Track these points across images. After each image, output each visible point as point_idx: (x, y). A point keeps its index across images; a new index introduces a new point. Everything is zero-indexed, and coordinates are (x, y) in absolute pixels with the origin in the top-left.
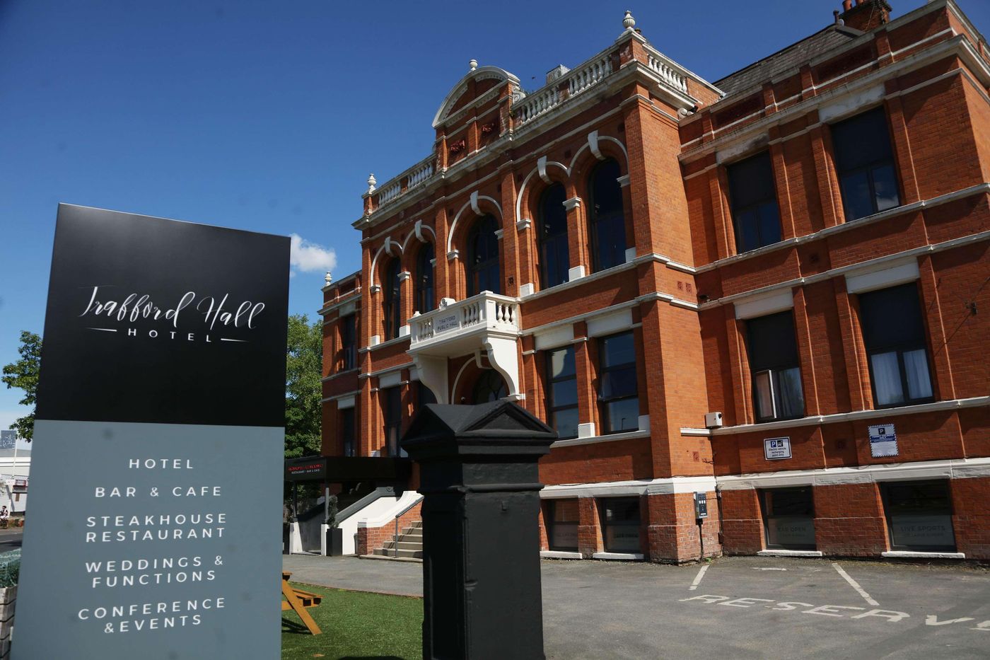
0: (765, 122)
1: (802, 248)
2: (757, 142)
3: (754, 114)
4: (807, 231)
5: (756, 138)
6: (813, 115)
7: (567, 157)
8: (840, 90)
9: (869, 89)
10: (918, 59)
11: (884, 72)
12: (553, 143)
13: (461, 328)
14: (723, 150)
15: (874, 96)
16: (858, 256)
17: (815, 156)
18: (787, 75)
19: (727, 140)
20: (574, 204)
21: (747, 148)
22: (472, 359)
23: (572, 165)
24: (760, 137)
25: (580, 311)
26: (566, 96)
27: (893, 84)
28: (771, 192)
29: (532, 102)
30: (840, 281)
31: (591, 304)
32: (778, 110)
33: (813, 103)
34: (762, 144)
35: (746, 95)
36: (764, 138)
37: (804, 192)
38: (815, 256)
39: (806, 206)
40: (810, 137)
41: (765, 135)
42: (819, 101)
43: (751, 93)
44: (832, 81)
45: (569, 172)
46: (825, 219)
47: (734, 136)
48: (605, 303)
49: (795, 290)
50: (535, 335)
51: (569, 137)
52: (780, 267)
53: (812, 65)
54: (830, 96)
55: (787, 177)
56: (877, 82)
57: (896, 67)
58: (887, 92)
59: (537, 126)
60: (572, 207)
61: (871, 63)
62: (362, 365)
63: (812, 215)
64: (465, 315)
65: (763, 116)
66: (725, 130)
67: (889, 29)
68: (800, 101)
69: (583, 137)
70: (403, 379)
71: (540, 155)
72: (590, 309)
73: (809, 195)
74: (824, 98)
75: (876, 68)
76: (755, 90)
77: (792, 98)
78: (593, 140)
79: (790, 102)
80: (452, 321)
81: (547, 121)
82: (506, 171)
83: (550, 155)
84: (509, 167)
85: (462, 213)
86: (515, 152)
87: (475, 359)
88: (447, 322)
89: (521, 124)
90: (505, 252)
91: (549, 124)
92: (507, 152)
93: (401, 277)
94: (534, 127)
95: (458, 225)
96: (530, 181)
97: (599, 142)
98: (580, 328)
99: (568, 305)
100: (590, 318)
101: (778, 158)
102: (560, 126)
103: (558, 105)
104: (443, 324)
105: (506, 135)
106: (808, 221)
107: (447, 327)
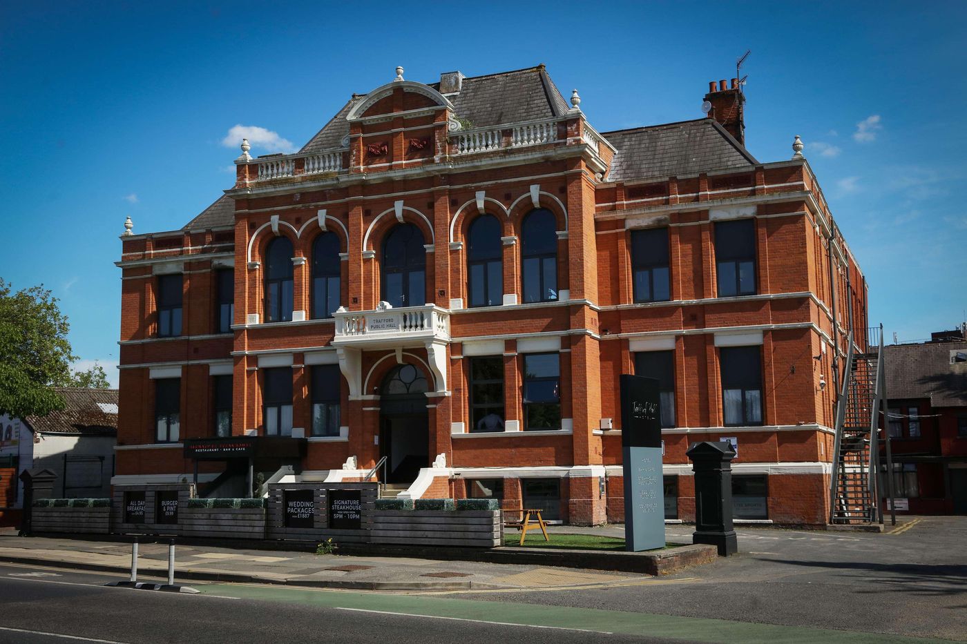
0: (666, 208)
1: (686, 308)
2: (659, 221)
3: (660, 198)
4: (690, 297)
5: (659, 217)
6: (703, 214)
7: (508, 198)
8: (727, 202)
9: (747, 206)
10: (782, 197)
11: (759, 199)
12: (494, 182)
13: (401, 331)
14: (632, 219)
15: (749, 212)
16: (724, 322)
17: (703, 244)
18: (689, 176)
19: (637, 213)
20: (512, 241)
21: (651, 223)
22: (393, 354)
23: (512, 207)
24: (663, 217)
25: (512, 331)
26: (509, 144)
27: (763, 208)
28: (666, 261)
29: (471, 135)
30: (710, 338)
31: (523, 327)
32: (679, 202)
33: (706, 205)
34: (664, 223)
35: (655, 181)
36: (665, 219)
37: (691, 268)
38: (695, 315)
39: (692, 279)
40: (700, 229)
41: (666, 216)
42: (711, 205)
43: (660, 180)
44: (721, 191)
45: (508, 213)
46: (705, 292)
47: (643, 212)
48: (537, 329)
49: (678, 337)
50: (464, 343)
51: (510, 183)
52: (668, 319)
53: (708, 174)
54: (720, 204)
55: (681, 252)
56: (753, 204)
57: (767, 198)
58: (759, 212)
59: (479, 164)
60: (509, 243)
61: (751, 188)
62: (235, 342)
63: (695, 286)
64: (405, 320)
65: (667, 202)
66: (635, 203)
67: (765, 167)
68: (697, 199)
69: (526, 186)
70: (295, 362)
71: (479, 189)
72: (522, 331)
73: (695, 271)
74: (715, 204)
75: (753, 193)
76: (663, 180)
77: (691, 195)
78: (535, 192)
79: (688, 198)
80: (389, 323)
81: (490, 162)
82: (441, 193)
83: (489, 192)
84: (445, 190)
85: (383, 216)
86: (450, 178)
87: (395, 356)
88: (383, 323)
89: (457, 153)
90: (437, 267)
91: (492, 165)
92: (442, 175)
93: (295, 261)
94: (477, 163)
95: (376, 227)
96: (465, 208)
97: (541, 196)
98: (511, 345)
99: (500, 324)
100: (520, 338)
101: (675, 238)
102: (500, 169)
103: (500, 149)
104: (378, 324)
105: (443, 160)
106: (692, 290)
107: (383, 327)
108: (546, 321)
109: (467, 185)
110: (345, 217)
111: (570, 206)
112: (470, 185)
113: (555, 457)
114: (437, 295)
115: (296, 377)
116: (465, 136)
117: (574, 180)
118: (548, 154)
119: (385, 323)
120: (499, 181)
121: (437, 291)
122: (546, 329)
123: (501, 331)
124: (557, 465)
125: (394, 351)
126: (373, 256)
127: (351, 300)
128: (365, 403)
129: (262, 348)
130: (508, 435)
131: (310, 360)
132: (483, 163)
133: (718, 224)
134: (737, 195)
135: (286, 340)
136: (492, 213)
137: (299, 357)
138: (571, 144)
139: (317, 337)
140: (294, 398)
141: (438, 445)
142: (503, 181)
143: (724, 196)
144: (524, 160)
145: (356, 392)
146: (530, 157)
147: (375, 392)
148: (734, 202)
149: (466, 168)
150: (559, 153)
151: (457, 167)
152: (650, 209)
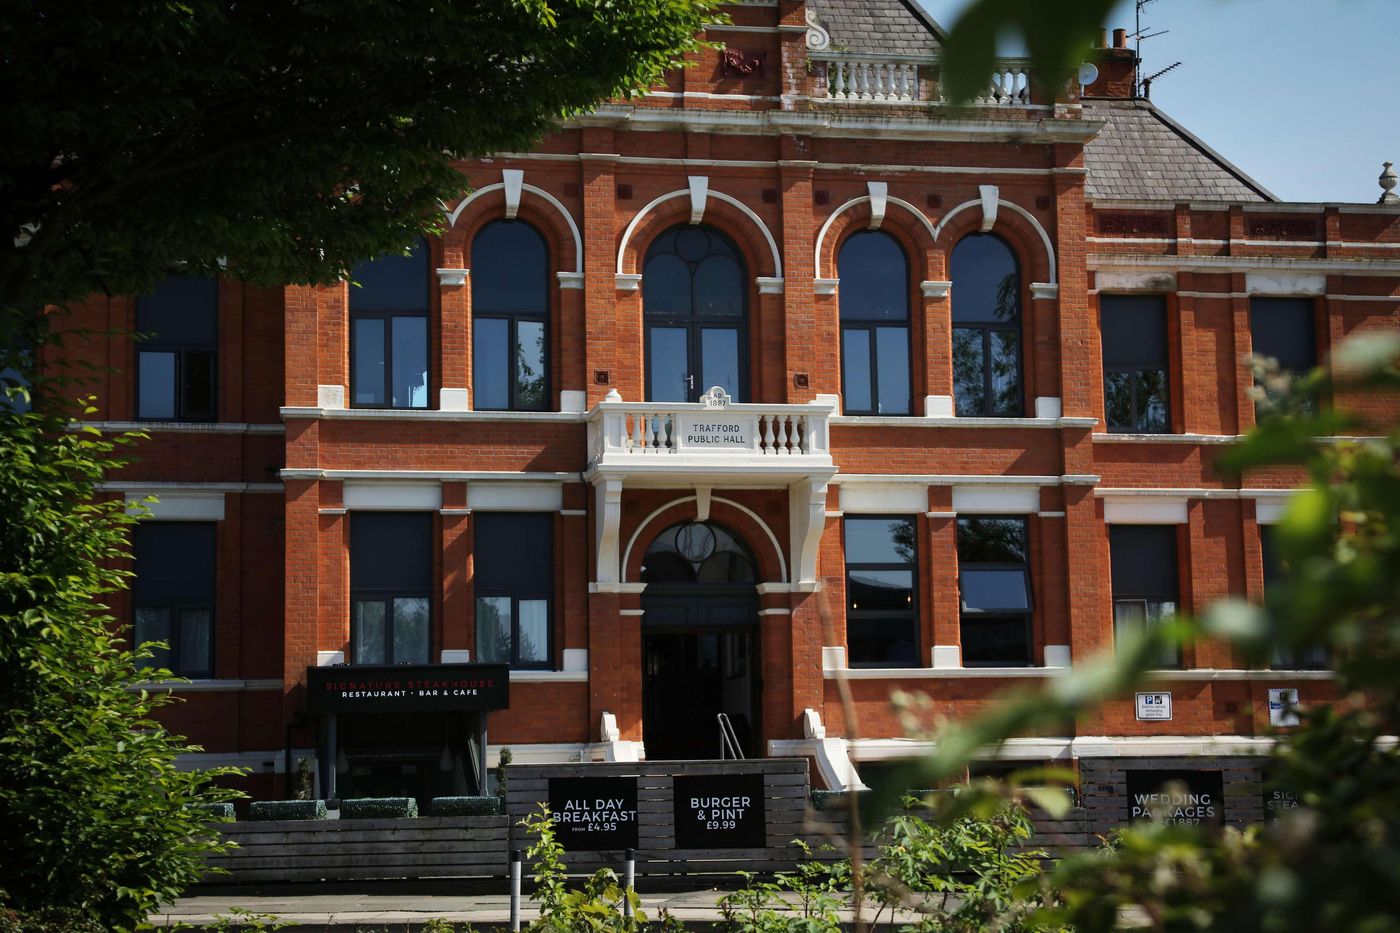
0: (1171, 261)
1: (1208, 450)
2: (1157, 282)
3: (1159, 241)
4: (1212, 429)
5: (1157, 276)
6: (1234, 281)
7: (934, 204)
8: (1283, 264)
9: (1309, 274)
10: (1372, 267)
11: (1334, 265)
12: (907, 168)
13: (756, 453)
14: (1107, 272)
15: (1313, 286)
16: (1274, 481)
17: (1236, 334)
18: (1212, 207)
19: (1122, 262)
20: (940, 291)
21: (1141, 285)
22: (692, 499)
23: (943, 223)
24: (1162, 277)
25: (946, 468)
26: (934, 96)
27: (1335, 282)
28: (1166, 354)
29: (851, 65)
30: (1248, 507)
31: (967, 463)
32: (1197, 255)
33: (1246, 265)
34: (1164, 288)
35: (1150, 206)
36: (1167, 282)
37: (1214, 376)
38: (1220, 465)
39: (1216, 396)
40: (1231, 306)
41: (1170, 276)
42: (1254, 265)
43: (1158, 207)
44: (1267, 243)
45: (936, 233)
46: (1240, 422)
47: (1133, 263)
48: (992, 469)
49: (1192, 503)
50: (842, 486)
51: (941, 174)
52: (1175, 466)
53: (1245, 208)
54: (1269, 265)
55: (1197, 346)
56: (1321, 272)
57: (1350, 266)
58: (1329, 289)
59: (883, 126)
60: (937, 294)
61: (1316, 244)
62: (289, 445)
63: (1222, 409)
64: (763, 431)
65: (1173, 250)
66: (1112, 244)
67: (1341, 210)
68: (1226, 251)
69: (972, 186)
70: (444, 502)
71: (876, 177)
72: (965, 470)
73: (1221, 382)
74: (1262, 265)
75: (1322, 253)
76: (1165, 207)
77: (1213, 242)
78: (990, 200)
79: (1210, 247)
80: (729, 434)
81: (907, 127)
82: (799, 174)
83: (895, 186)
84: (806, 169)
85: (659, 206)
86: (816, 145)
87: (695, 502)
88: (715, 433)
89: (825, 96)
90: (789, 326)
91: (906, 133)
92: (800, 138)
93: (446, 276)
94: (879, 125)
95: (644, 225)
96: (845, 213)
97: (1001, 208)
98: (940, 495)
99: (919, 453)
100: (957, 484)
101: (1187, 317)
102: (919, 142)
103: (917, 103)
104: (704, 434)
105: (801, 107)
106: (1215, 417)
107: (715, 440)
108: (1013, 455)
109: (852, 166)
110: (574, 194)
111: (1062, 237)
112: (858, 166)
114: (790, 384)
115: (450, 536)
116: (841, 65)
117: (1069, 187)
118: (1024, 130)
119: (722, 434)
120: (918, 168)
121: (790, 375)
122: (1013, 470)
123: (921, 467)
125: (692, 492)
126: (636, 287)
127: (591, 376)
128: (625, 600)
129: (359, 465)
130: (942, 675)
131: (481, 500)
132: (892, 127)
133: (1259, 301)
134: (1295, 252)
135: (425, 450)
136: (899, 232)
137: (454, 491)
138: (1062, 116)
139: (504, 451)
140: (446, 584)
141: (797, 692)
142: (927, 169)
143: (1275, 254)
144: (972, 134)
145: (610, 576)
146: (988, 129)
147: (642, 578)
148: (1293, 266)
149: (855, 131)
150: (1030, 129)
151: (836, 125)
152: (1147, 258)
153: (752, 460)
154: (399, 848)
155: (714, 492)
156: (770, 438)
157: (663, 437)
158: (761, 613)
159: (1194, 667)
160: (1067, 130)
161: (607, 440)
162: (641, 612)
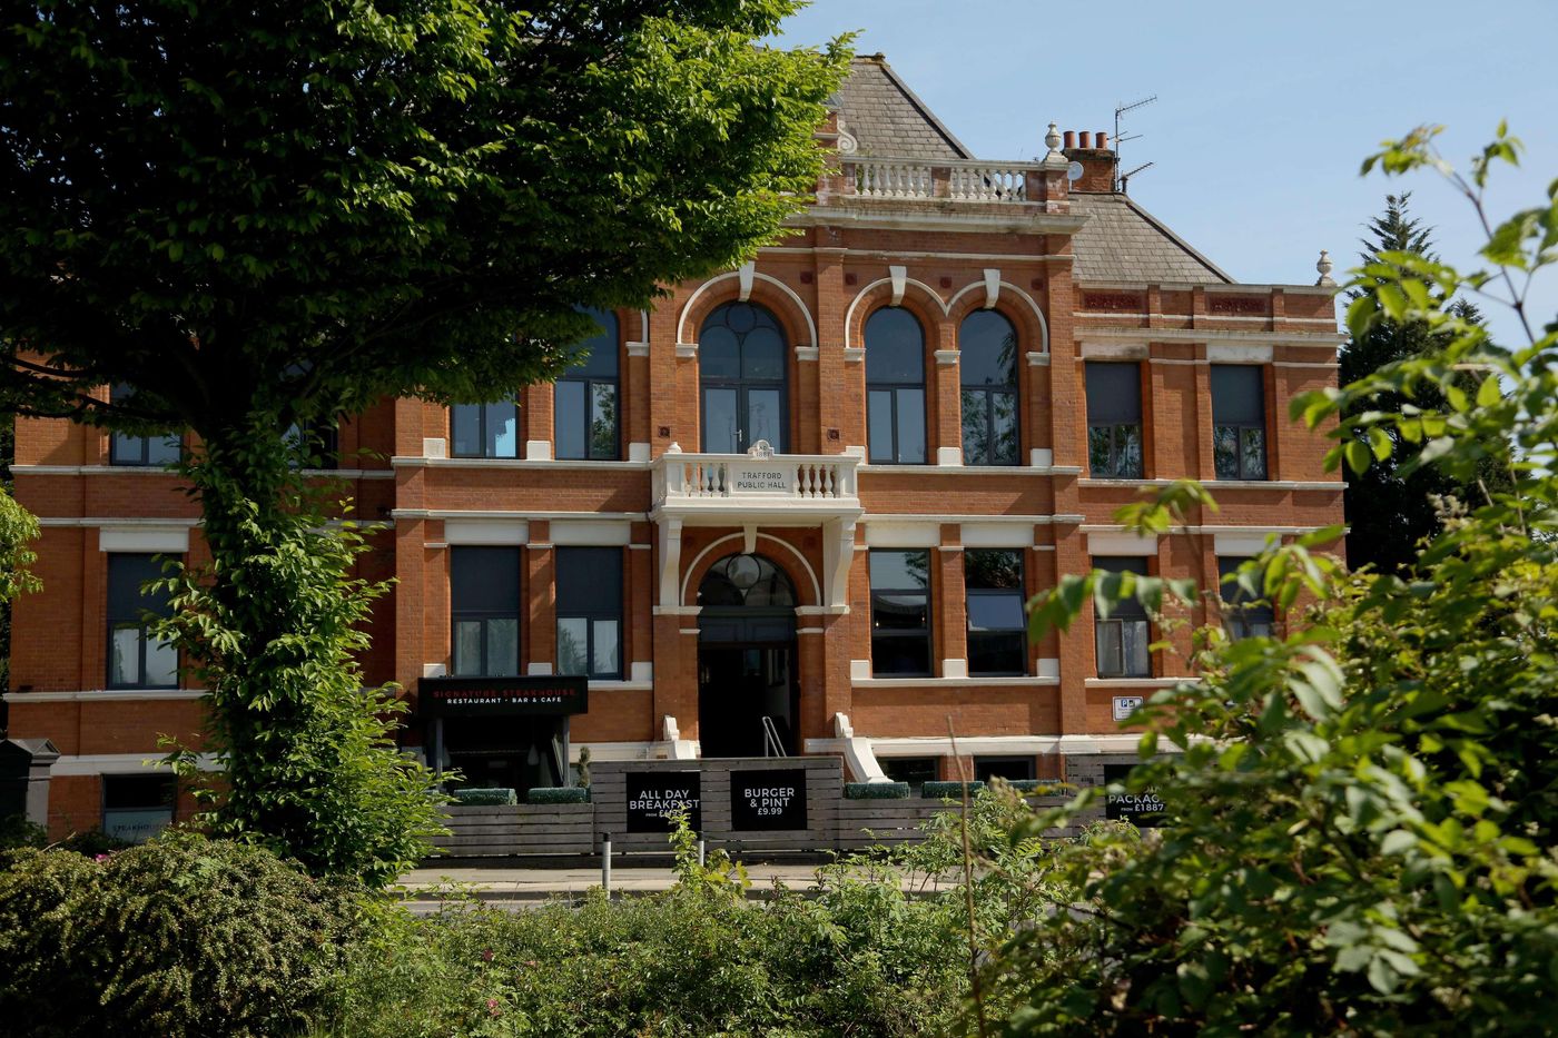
0: (1144, 333)
2: (1133, 351)
3: (1135, 316)
4: (1177, 475)
5: (1133, 345)
6: (1195, 350)
7: (945, 284)
8: (1237, 336)
9: (1259, 345)
10: (1312, 339)
11: (1280, 337)
12: (924, 254)
13: (797, 496)
14: (1091, 342)
15: (1262, 355)
16: (1230, 519)
17: (1199, 395)
18: (1178, 288)
20: (951, 358)
21: (1119, 353)
22: (738, 535)
23: (953, 301)
24: (1138, 346)
25: (955, 509)
26: (945, 193)
27: (1283, 352)
28: (1139, 416)
29: (878, 167)
30: (1207, 541)
31: (973, 504)
32: (1166, 328)
33: (1204, 337)
34: (1139, 356)
35: (1127, 287)
36: (1141, 350)
37: (1180, 430)
39: (1181, 447)
40: (1194, 371)
41: (1144, 346)
42: (1210, 337)
43: (1133, 287)
44: (1224, 318)
45: (947, 309)
46: (1202, 469)
47: (1113, 334)
48: (996, 509)
49: (1162, 538)
50: (868, 525)
51: (951, 259)
53: (1206, 289)
54: (1226, 337)
55: (1166, 402)
56: (1268, 343)
57: (1293, 339)
58: (1275, 358)
59: (902, 219)
60: (947, 361)
61: (1265, 319)
62: (399, 490)
63: (1187, 458)
64: (801, 477)
65: (1146, 324)
66: (1095, 319)
67: (1286, 291)
68: (1190, 325)
69: (977, 270)
70: (530, 538)
71: (897, 261)
72: (971, 510)
73: (1186, 437)
74: (1220, 337)
75: (1270, 327)
76: (1139, 287)
77: (1180, 317)
78: (993, 282)
79: (1177, 321)
80: (772, 480)
81: (923, 220)
82: (831, 259)
83: (913, 269)
84: (838, 255)
85: (713, 285)
86: (846, 235)
87: (743, 538)
88: (760, 479)
89: (853, 193)
90: (823, 388)
91: (921, 224)
92: (832, 228)
94: (899, 218)
95: (700, 302)
96: (871, 292)
97: (1002, 289)
98: (950, 531)
99: (933, 496)
100: (965, 522)
101: (1157, 380)
102: (933, 233)
103: (931, 199)
104: (752, 480)
105: (834, 202)
106: (1181, 465)
107: (761, 486)
108: (1012, 497)
109: (876, 252)
111: (1053, 313)
112: (882, 252)
113: (1031, 721)
114: (824, 438)
115: (536, 566)
116: (867, 166)
117: (1059, 271)
118: (1021, 223)
119: (766, 480)
120: (932, 254)
121: (824, 430)
122: (1013, 510)
123: (936, 508)
124: (1032, 734)
125: (741, 529)
126: (693, 355)
127: (655, 431)
128: (684, 621)
129: (458, 506)
130: (952, 684)
131: (560, 536)
132: (910, 219)
133: (1217, 368)
134: (1247, 326)
135: (515, 493)
136: (916, 310)
137: (539, 528)
138: (1053, 211)
139: (581, 494)
140: (532, 607)
141: (829, 699)
142: (940, 255)
143: (1230, 327)
144: (977, 226)
145: (672, 600)
146: (991, 222)
147: (699, 602)
148: (1246, 338)
149: (881, 223)
150: (1027, 223)
151: (863, 218)
152: (1124, 330)
153: (792, 502)
154: (501, 830)
155: (760, 530)
156: (807, 484)
157: (717, 483)
158: (799, 632)
159: (1162, 676)
160: (1058, 223)
161: (669, 485)
162: (697, 631)
